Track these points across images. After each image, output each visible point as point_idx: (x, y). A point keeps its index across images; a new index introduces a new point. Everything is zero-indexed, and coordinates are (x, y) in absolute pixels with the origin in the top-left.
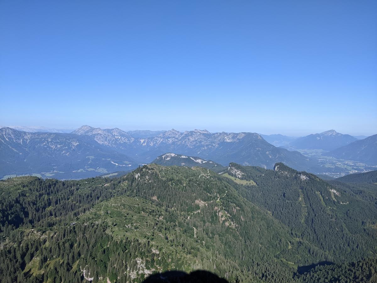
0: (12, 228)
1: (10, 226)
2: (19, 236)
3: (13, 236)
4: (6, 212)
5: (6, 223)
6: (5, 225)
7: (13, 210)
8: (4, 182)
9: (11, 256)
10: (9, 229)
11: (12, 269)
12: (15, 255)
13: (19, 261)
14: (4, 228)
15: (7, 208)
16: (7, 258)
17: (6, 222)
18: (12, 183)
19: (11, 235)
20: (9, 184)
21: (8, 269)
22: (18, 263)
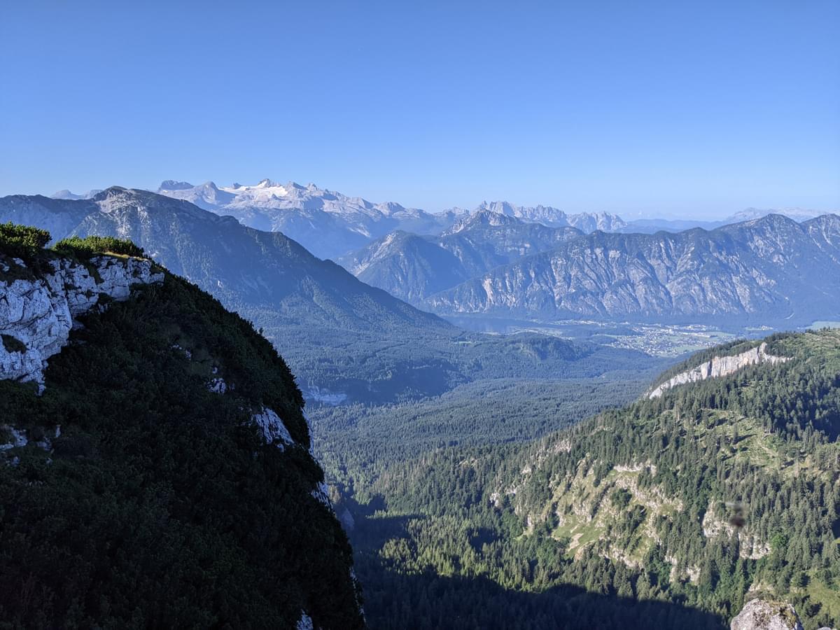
0: (822, 438)
1: (817, 434)
2: (834, 461)
3: (822, 456)
4: (811, 401)
5: (809, 425)
6: (807, 428)
7: (825, 401)
8: (814, 336)
9: (814, 496)
10: (814, 439)
11: (814, 525)
12: (822, 497)
13: (829, 513)
14: (804, 433)
15: (814, 393)
16: (805, 498)
17: (808, 421)
18: (830, 339)
19: (818, 452)
20: (824, 341)
21: (805, 521)
22: (826, 517)
